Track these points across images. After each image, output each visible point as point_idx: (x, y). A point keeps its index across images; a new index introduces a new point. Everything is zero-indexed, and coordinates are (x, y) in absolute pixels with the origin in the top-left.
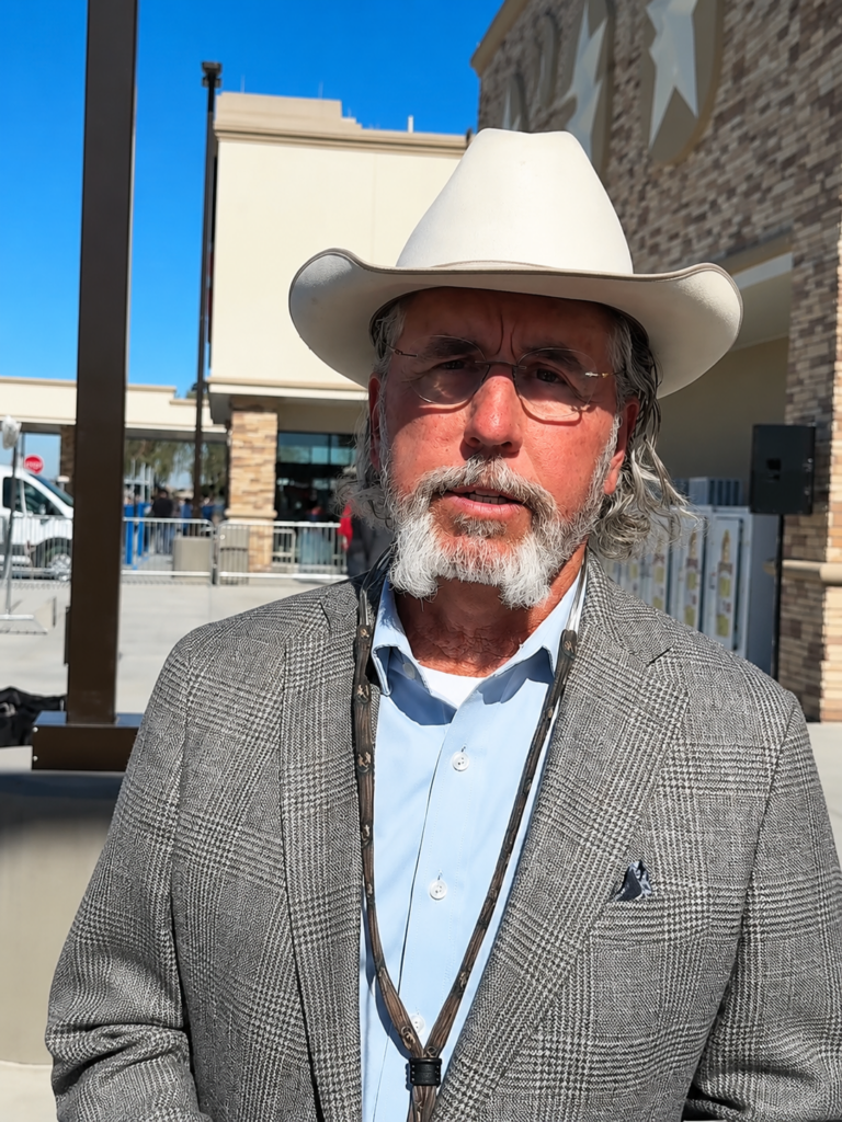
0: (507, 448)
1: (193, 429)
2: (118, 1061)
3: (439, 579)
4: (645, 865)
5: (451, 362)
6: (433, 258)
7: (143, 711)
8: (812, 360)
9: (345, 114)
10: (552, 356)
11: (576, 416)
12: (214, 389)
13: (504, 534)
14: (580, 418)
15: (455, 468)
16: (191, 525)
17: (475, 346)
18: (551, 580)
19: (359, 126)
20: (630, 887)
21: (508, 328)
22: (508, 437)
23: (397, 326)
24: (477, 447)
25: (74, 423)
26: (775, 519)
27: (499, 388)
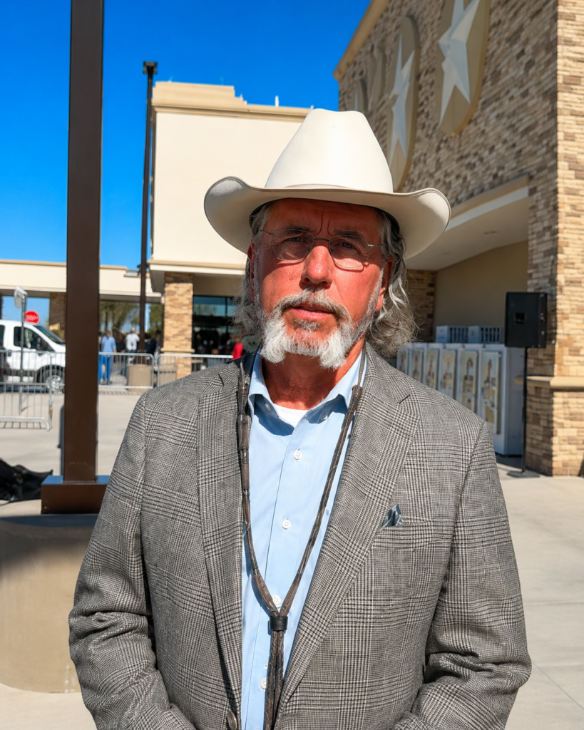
0: (324, 284)
1: (139, 294)
2: (104, 635)
3: (287, 354)
4: (401, 508)
5: (296, 238)
6: (285, 182)
7: (109, 474)
8: (544, 252)
9: (237, 95)
10: (348, 235)
11: (361, 268)
12: (153, 268)
13: (322, 329)
14: (363, 270)
15: (296, 294)
16: (139, 357)
17: (308, 230)
18: (347, 354)
19: (246, 102)
20: (392, 519)
21: (326, 222)
22: (324, 278)
23: (265, 217)
24: (308, 283)
25: (65, 291)
26: (522, 351)
27: (321, 251)
